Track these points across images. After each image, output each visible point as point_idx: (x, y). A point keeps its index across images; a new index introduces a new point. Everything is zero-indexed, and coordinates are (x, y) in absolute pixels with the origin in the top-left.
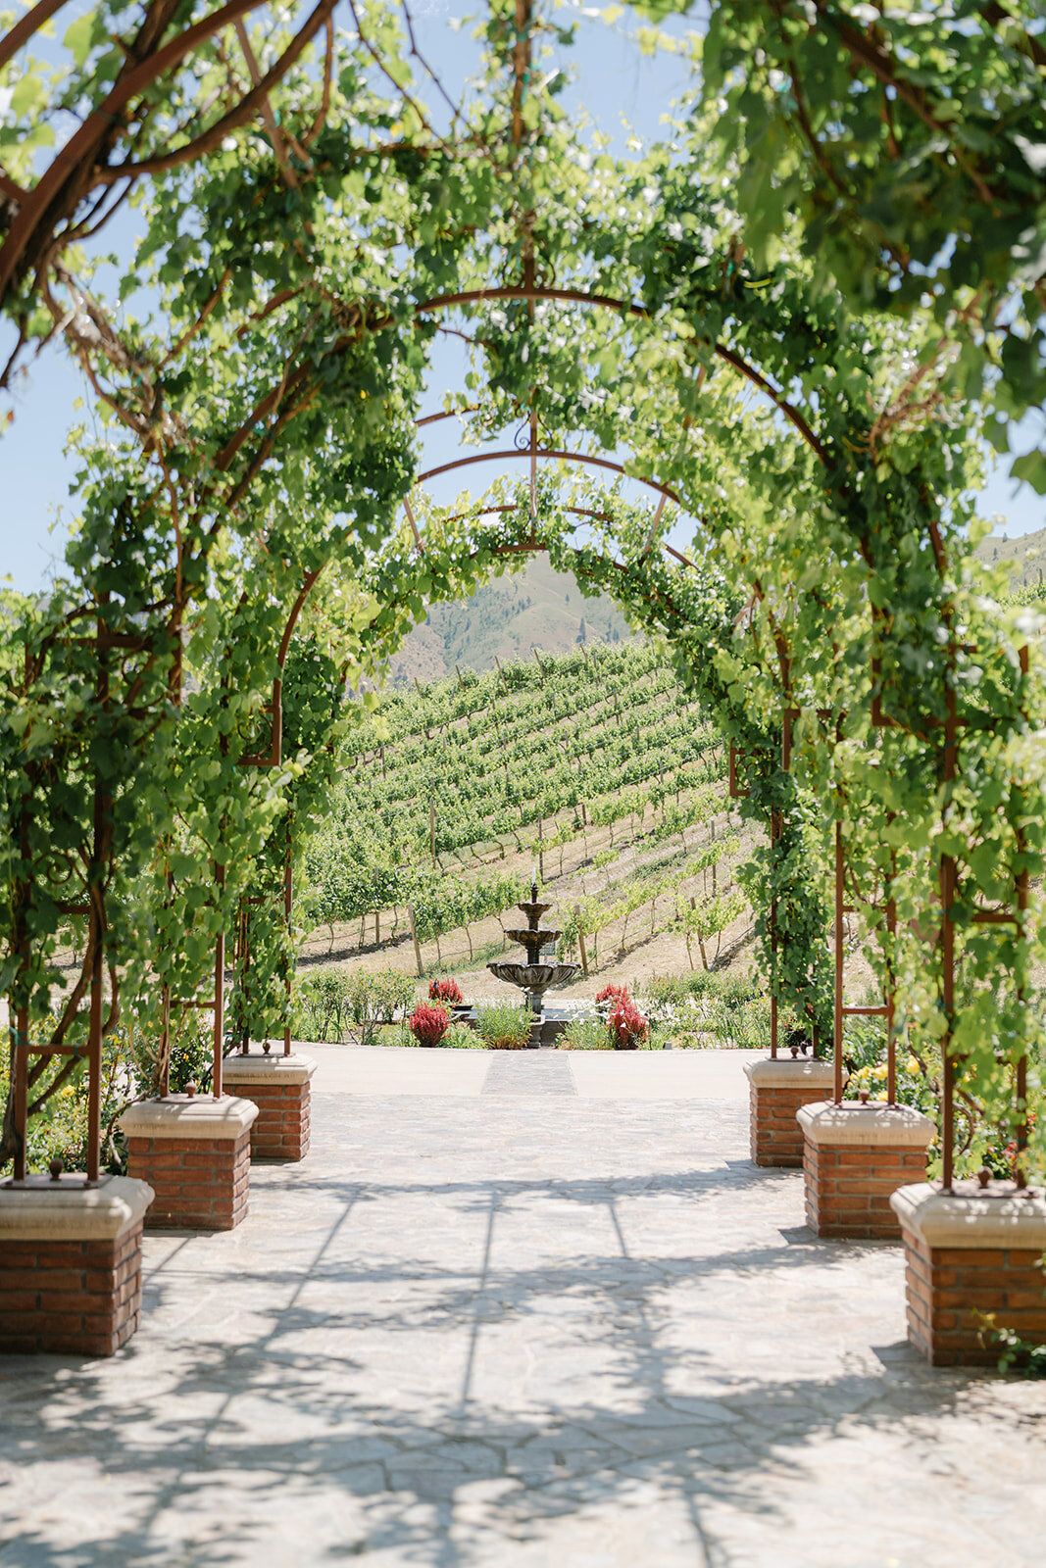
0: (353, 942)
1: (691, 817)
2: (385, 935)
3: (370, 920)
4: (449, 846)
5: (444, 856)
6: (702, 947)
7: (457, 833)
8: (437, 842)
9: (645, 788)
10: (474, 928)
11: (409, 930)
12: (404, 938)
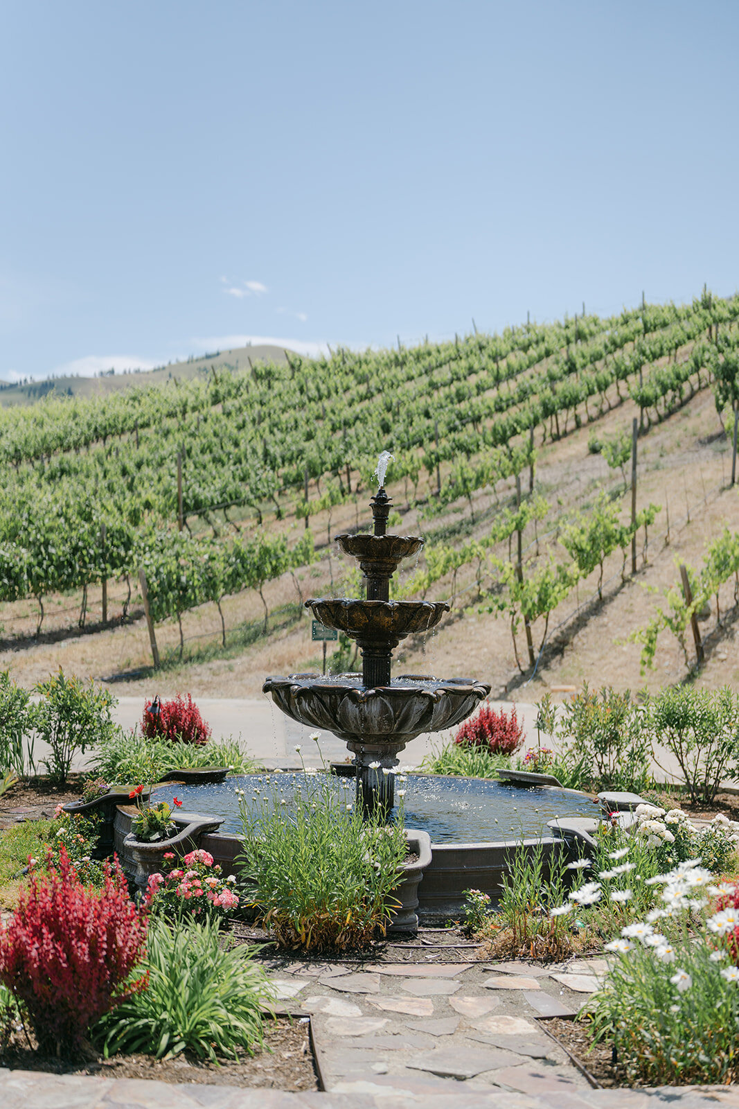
0: (71, 620)
1: (480, 480)
2: (114, 611)
3: (95, 593)
4: (198, 507)
5: (192, 519)
6: (528, 629)
7: (208, 493)
8: (185, 504)
9: (418, 454)
10: (228, 602)
11: (143, 607)
12: (138, 615)
